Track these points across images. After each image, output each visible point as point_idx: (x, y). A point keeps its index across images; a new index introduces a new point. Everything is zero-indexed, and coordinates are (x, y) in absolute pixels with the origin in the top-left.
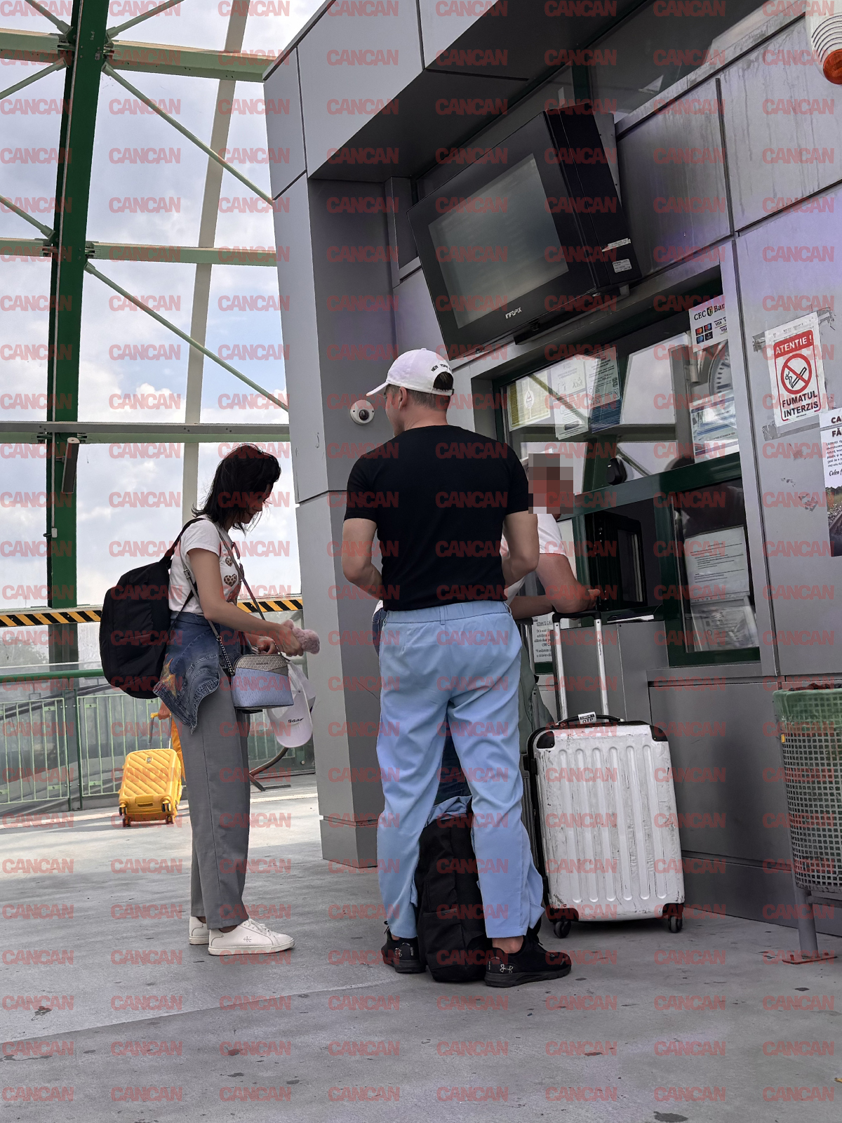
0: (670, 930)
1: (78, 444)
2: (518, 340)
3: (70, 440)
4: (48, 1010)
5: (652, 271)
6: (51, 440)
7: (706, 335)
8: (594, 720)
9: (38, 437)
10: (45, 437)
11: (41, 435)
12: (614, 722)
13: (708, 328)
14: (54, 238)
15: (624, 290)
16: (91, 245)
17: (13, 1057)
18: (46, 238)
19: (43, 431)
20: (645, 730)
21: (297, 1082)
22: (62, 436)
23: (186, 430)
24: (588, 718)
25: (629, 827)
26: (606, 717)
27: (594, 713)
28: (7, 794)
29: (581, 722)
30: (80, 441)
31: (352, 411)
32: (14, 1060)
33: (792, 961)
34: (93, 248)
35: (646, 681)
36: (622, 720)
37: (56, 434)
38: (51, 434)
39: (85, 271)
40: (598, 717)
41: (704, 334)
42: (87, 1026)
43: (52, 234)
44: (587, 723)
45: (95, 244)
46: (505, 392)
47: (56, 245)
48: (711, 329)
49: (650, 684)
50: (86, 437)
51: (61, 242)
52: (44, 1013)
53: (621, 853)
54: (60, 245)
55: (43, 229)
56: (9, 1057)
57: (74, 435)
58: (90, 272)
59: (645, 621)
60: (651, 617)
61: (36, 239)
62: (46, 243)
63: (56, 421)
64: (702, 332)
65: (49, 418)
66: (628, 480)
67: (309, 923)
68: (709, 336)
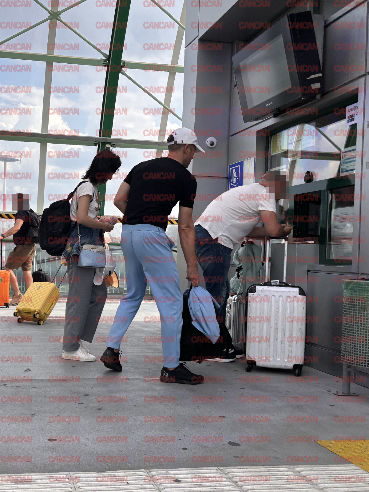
0: (295, 375)
1: (110, 147)
2: (275, 116)
3: (107, 146)
4: (30, 370)
5: (331, 89)
6: (100, 145)
7: (352, 119)
8: (278, 283)
9: (94, 143)
10: (97, 144)
11: (96, 142)
12: (287, 285)
13: (353, 116)
14: (108, 58)
15: (318, 97)
16: (124, 62)
17: (6, 385)
18: (105, 58)
19: (96, 141)
20: (297, 290)
21: (101, 409)
22: (104, 143)
23: (157, 144)
24: (275, 282)
25: (283, 330)
26: (284, 283)
27: (278, 281)
28: (65, 288)
29: (272, 284)
30: (111, 146)
31: (207, 142)
32: (6, 386)
33: (337, 394)
34: (124, 63)
35: (307, 269)
36: (290, 285)
37: (102, 142)
38: (100, 142)
39: (120, 73)
40: (280, 282)
41: (351, 118)
42: (40, 378)
43: (108, 56)
44: (275, 284)
45: (126, 62)
46: (271, 139)
47: (109, 62)
48: (354, 116)
49: (309, 271)
50: (114, 144)
51: (111, 60)
52: (28, 371)
53: (278, 340)
54: (110, 62)
55: (104, 55)
56: (5, 385)
57: (109, 143)
58: (123, 74)
59: (310, 244)
60: (313, 242)
61: (101, 59)
62: (105, 61)
63: (102, 137)
64: (350, 118)
65: (100, 136)
66: (314, 181)
67: (150, 353)
68: (353, 120)
